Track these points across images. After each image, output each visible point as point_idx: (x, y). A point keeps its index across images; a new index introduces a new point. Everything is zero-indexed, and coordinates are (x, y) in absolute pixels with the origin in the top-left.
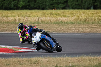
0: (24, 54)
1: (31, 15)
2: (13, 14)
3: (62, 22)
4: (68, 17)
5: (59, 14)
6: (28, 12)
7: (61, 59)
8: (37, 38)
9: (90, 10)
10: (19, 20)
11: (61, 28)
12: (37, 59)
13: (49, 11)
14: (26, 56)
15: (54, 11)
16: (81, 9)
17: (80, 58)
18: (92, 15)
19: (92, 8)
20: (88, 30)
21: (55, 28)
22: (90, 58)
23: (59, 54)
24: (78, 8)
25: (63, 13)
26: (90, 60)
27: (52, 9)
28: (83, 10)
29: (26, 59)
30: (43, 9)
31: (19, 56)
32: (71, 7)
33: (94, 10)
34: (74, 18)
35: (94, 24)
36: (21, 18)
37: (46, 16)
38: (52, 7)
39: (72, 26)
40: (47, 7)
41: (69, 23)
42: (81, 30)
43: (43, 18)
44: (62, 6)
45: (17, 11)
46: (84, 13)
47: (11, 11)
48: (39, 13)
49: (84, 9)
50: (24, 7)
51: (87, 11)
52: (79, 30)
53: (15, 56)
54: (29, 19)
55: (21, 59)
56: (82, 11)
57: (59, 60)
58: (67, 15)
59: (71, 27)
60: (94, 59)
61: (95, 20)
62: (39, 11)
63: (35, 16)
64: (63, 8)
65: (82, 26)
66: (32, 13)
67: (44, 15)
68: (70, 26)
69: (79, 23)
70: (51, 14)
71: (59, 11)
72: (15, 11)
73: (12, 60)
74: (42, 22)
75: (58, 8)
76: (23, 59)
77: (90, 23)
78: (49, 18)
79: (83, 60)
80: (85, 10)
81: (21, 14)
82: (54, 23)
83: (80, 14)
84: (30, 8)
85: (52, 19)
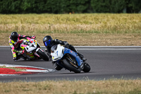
0: (30, 76)
1: (39, 22)
2: (14, 20)
3: (82, 31)
4: (91, 23)
5: (78, 20)
6: (36, 17)
7: (82, 82)
9: (122, 14)
11: (81, 40)
12: (48, 83)
13: (65, 16)
14: (33, 79)
15: (71, 16)
16: (110, 12)
17: (108, 81)
18: (124, 21)
19: (125, 11)
20: (119, 42)
21: (72, 40)
22: (123, 81)
23: (79, 76)
24: (106, 12)
25: (84, 18)
26: (122, 85)
27: (68, 12)
28: (112, 15)
29: (33, 83)
30: (56, 12)
31: (23, 79)
32: (95, 10)
33: (127, 14)
34: (99, 25)
35: (127, 34)
36: (25, 25)
37: (60, 23)
38: (69, 10)
39: (97, 37)
40: (62, 10)
41: (92, 32)
42: (109, 42)
43: (57, 26)
44: (82, 9)
45: (20, 15)
46: (113, 18)
47: (12, 15)
48: (51, 18)
49: (114, 12)
50: (30, 11)
51: (118, 15)
52: (106, 42)
53: (18, 79)
54: (37, 26)
55: (26, 83)
56: (110, 16)
57: (78, 84)
58: (90, 21)
59: (95, 39)
60: (127, 83)
61: (128, 28)
62: (50, 15)
63: (44, 23)
64: (84, 12)
65: (111, 37)
66: (40, 18)
67: (57, 21)
68: (94, 36)
69: (106, 32)
70: (68, 19)
71: (78, 16)
73: (13, 84)
74: (55, 31)
76: (29, 83)
77: (121, 33)
78: (64, 25)
79: (113, 85)
80: (115, 14)
81: (25, 20)
82: (71, 32)
83: (108, 20)
84: (37, 11)
85: (68, 27)
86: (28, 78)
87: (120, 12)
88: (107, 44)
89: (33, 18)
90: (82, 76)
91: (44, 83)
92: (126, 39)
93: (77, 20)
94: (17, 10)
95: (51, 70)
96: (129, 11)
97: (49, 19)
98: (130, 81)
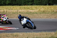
1: (13, 9)
2: (3, 8)
3: (31, 13)
4: (34, 10)
6: (12, 7)
8: (24, 21)
9: (46, 6)
10: (6, 11)
11: (30, 16)
13: (23, 6)
15: (26, 6)
17: (41, 33)
18: (47, 9)
20: (45, 17)
22: (47, 33)
24: (40, 5)
25: (31, 7)
26: (47, 34)
28: (43, 6)
30: (20, 5)
31: (7, 32)
32: (35, 4)
33: (48, 6)
34: (37, 10)
35: (49, 14)
36: (7, 10)
37: (22, 9)
38: (25, 4)
39: (37, 15)
40: (22, 4)
41: (35, 13)
42: (41, 17)
44: (30, 4)
45: (5, 6)
49: (43, 5)
50: (9, 4)
52: (40, 17)
54: (12, 11)
57: (29, 34)
58: (34, 9)
59: (36, 16)
60: (49, 34)
61: (49, 11)
62: (18, 6)
63: (15, 9)
65: (42, 15)
68: (35, 15)
69: (40, 13)
70: (25, 8)
71: (29, 6)
72: (4, 6)
73: (2, 34)
74: (19, 13)
75: (28, 5)
77: (46, 13)
79: (43, 34)
82: (26, 13)
83: (41, 8)
84: (12, 4)
85: (25, 11)
86: (9, 32)
87: (46, 5)
88: (40, 18)
89: (11, 8)
90: (30, 31)
91: (15, 34)
92: (48, 16)
93: (28, 8)
94: (4, 4)
95: (18, 28)
96: (49, 4)
97: (17, 8)
98: (50, 33)
